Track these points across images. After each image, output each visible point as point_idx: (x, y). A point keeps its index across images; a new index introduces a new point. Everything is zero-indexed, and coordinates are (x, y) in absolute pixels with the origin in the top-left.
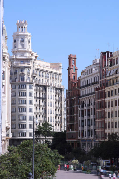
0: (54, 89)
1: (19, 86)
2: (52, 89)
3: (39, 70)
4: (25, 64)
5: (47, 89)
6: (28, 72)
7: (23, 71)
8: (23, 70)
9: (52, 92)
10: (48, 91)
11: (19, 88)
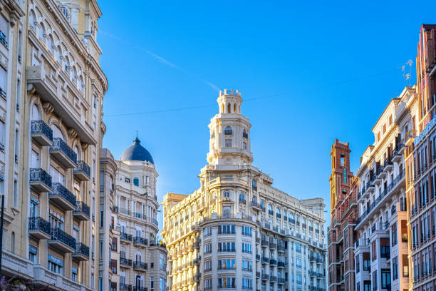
0: (305, 247)
1: (220, 227)
2: (301, 245)
3: (268, 199)
4: (232, 179)
5: (290, 245)
6: (240, 200)
7: (228, 196)
8: (228, 194)
9: (300, 252)
10: (292, 249)
11: (220, 233)
